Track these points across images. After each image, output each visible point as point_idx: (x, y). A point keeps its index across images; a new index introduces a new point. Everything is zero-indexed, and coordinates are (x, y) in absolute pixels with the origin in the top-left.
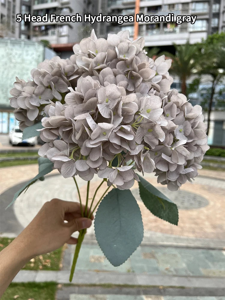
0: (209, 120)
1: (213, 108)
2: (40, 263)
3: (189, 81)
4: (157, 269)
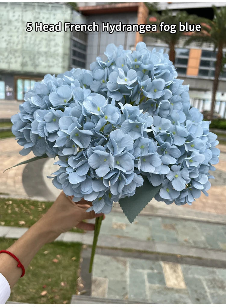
4: (176, 240)
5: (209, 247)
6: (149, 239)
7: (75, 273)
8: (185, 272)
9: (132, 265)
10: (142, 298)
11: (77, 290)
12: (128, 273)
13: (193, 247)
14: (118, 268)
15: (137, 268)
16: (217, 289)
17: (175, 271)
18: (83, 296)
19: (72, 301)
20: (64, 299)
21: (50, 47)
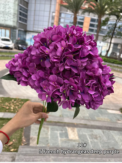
0: (111, 43)
1: (114, 36)
2: (16, 110)
3: (103, 19)
5: (91, 119)
6: (60, 116)
7: (21, 135)
8: (78, 131)
9: (52, 129)
10: (56, 145)
12: (49, 133)
13: (83, 119)
14: (44, 131)
15: (54, 131)
16: (94, 139)
17: (73, 131)
18: (25, 146)
19: (19, 149)
20: (14, 148)
21: (6, 8)
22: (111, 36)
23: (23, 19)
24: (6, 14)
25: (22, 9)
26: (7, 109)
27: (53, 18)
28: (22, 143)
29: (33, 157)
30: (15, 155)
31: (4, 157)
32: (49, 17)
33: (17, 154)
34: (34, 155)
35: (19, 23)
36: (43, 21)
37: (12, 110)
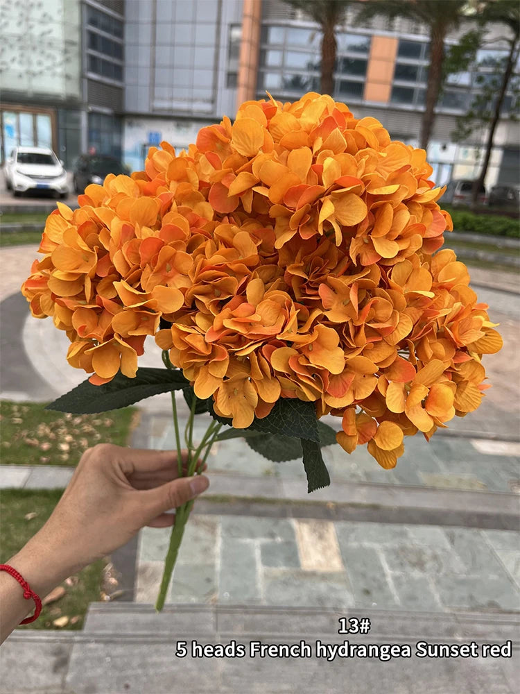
0: (490, 146)
1: (505, 115)
3: (452, 40)
5: (397, 482)
6: (266, 474)
8: (342, 537)
9: (228, 530)
10: (247, 597)
11: (101, 593)
12: (218, 547)
13: (362, 484)
14: (197, 539)
15: (240, 537)
16: (408, 568)
17: (321, 537)
18: (116, 603)
19: (89, 617)
20: (71, 614)
21: (31, 23)
22: (492, 115)
23: (105, 63)
24: (34, 49)
25: (101, 20)
26: (44, 453)
27: (234, 50)
28: (103, 590)
29: (145, 648)
30: (66, 642)
31: (20, 652)
32: (217, 46)
33: (77, 638)
34: (146, 643)
35: (90, 80)
36: (192, 68)
37: (65, 457)
